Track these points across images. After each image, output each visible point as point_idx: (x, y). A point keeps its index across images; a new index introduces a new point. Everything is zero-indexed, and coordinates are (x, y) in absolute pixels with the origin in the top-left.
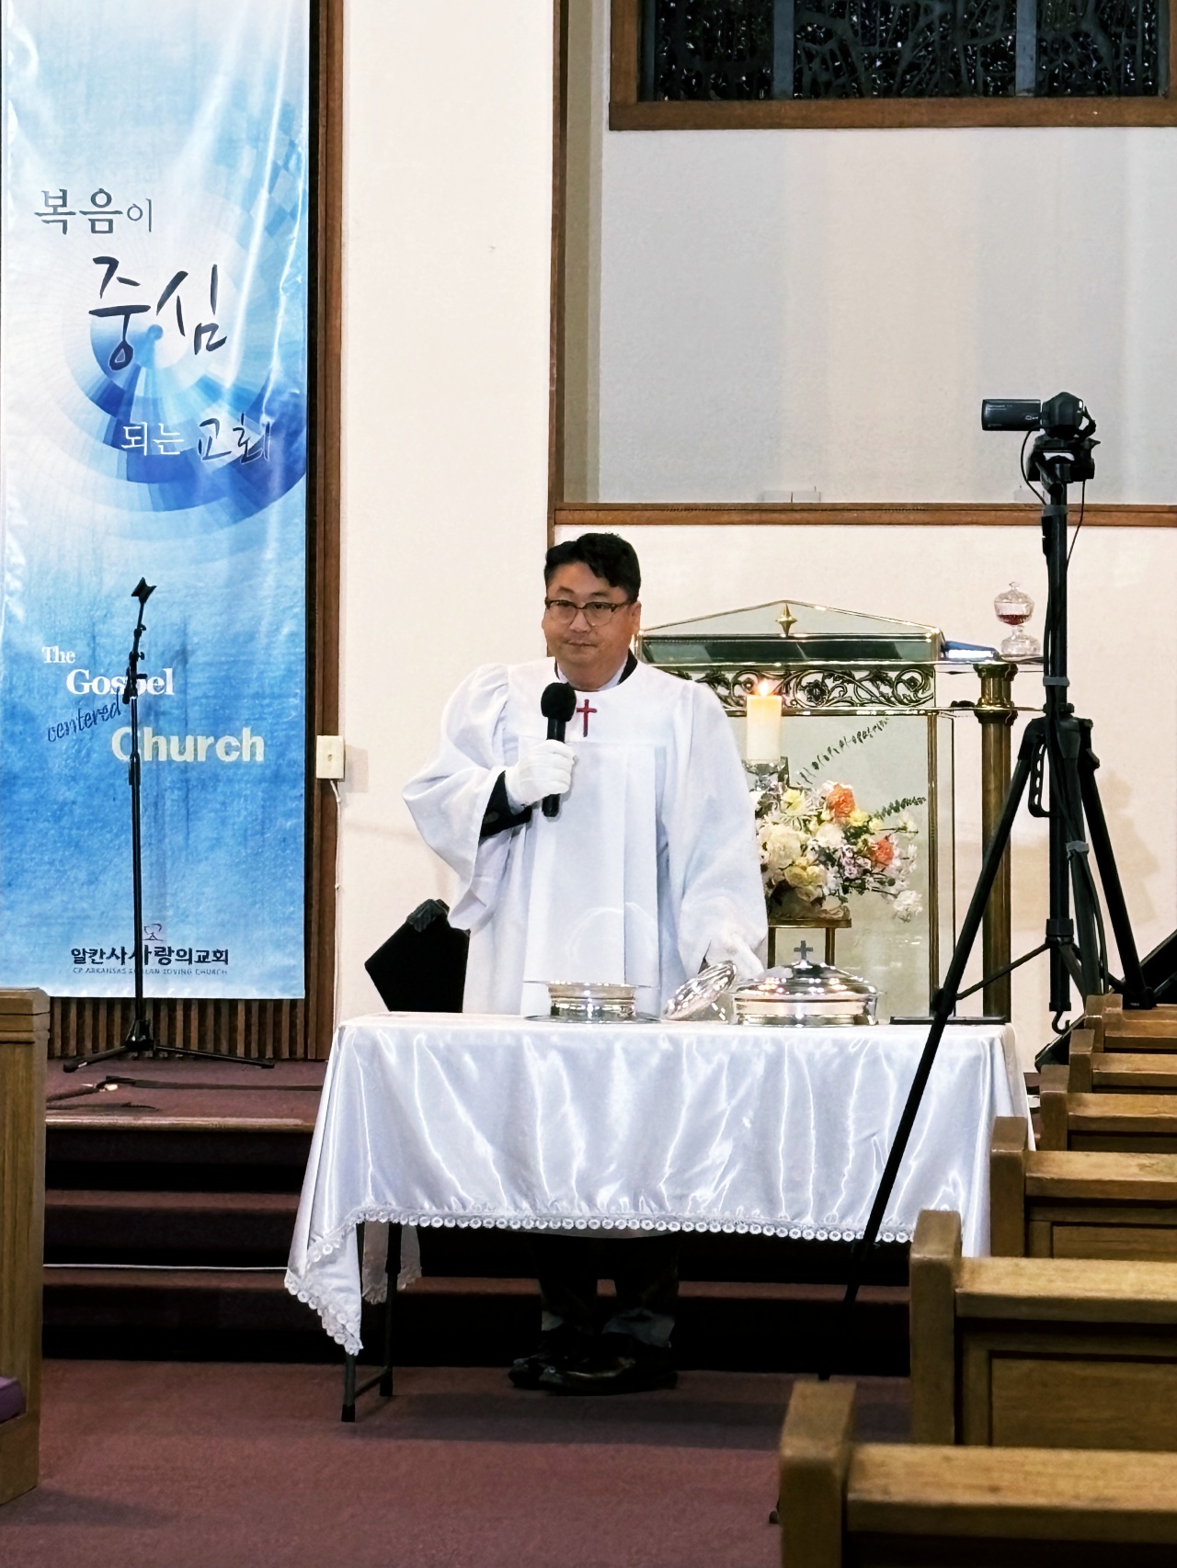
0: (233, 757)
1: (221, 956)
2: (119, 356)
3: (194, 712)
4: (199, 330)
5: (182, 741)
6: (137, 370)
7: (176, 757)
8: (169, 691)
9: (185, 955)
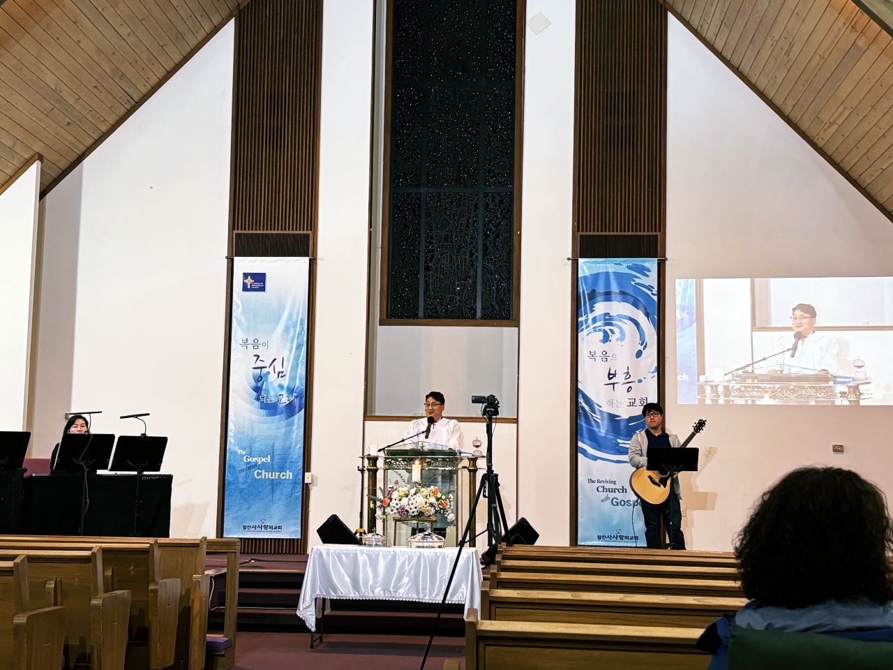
0: (285, 477)
1: (280, 527)
2: (259, 379)
3: (275, 466)
4: (279, 373)
5: (272, 474)
6: (263, 382)
7: (270, 477)
8: (269, 461)
9: (271, 527)
